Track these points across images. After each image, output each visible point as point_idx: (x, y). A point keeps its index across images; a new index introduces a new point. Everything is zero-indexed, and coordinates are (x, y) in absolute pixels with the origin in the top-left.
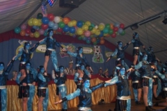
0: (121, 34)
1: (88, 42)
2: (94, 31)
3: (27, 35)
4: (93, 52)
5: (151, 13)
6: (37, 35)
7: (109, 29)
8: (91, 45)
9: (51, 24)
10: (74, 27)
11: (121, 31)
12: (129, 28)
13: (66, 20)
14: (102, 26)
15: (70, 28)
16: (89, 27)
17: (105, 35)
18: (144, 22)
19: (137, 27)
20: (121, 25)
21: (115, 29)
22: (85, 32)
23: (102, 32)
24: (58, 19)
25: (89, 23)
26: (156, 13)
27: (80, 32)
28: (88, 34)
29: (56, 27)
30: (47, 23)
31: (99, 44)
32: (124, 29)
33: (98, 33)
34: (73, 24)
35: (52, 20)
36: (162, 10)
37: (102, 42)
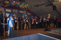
0: (33, 8)
1: (22, 9)
2: (25, 6)
3: (3, 6)
4: (23, 13)
5: (43, 3)
6: (6, 6)
7: (30, 6)
8: (23, 10)
9: (12, 3)
10: (19, 5)
11: (33, 7)
12: (36, 6)
13: (17, 2)
14: (28, 5)
15: (18, 5)
16: (24, 5)
17: (28, 8)
18: (40, 5)
19: (38, 6)
20: (33, 5)
21: (31, 6)
22: (22, 6)
23: (27, 7)
24: (14, 2)
25: (24, 4)
26: (44, 3)
27: (21, 6)
28: (23, 7)
29: (13, 4)
30: (11, 3)
31: (25, 10)
32: (34, 6)
33: (26, 7)
34: (19, 4)
35: (12, 2)
36: (46, 2)
37: (27, 10)
